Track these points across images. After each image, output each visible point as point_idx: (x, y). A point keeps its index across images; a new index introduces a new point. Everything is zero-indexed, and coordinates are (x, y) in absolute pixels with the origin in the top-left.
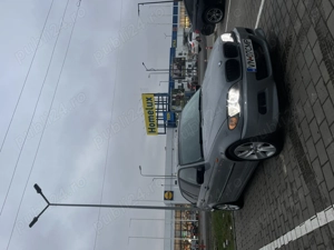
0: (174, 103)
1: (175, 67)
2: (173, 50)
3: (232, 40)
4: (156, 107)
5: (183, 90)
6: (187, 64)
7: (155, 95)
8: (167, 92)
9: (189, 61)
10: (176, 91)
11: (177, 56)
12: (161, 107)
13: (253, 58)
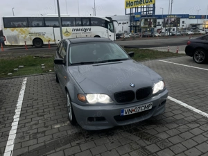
0: (146, 20)
1: (173, 20)
2: (187, 16)
3: (154, 92)
4: (145, 6)
5: (155, 26)
6: (175, 28)
7: (154, 4)
8: (156, 14)
9: (178, 29)
10: (155, 21)
11: (182, 20)
12: (145, 10)
13: (133, 112)
